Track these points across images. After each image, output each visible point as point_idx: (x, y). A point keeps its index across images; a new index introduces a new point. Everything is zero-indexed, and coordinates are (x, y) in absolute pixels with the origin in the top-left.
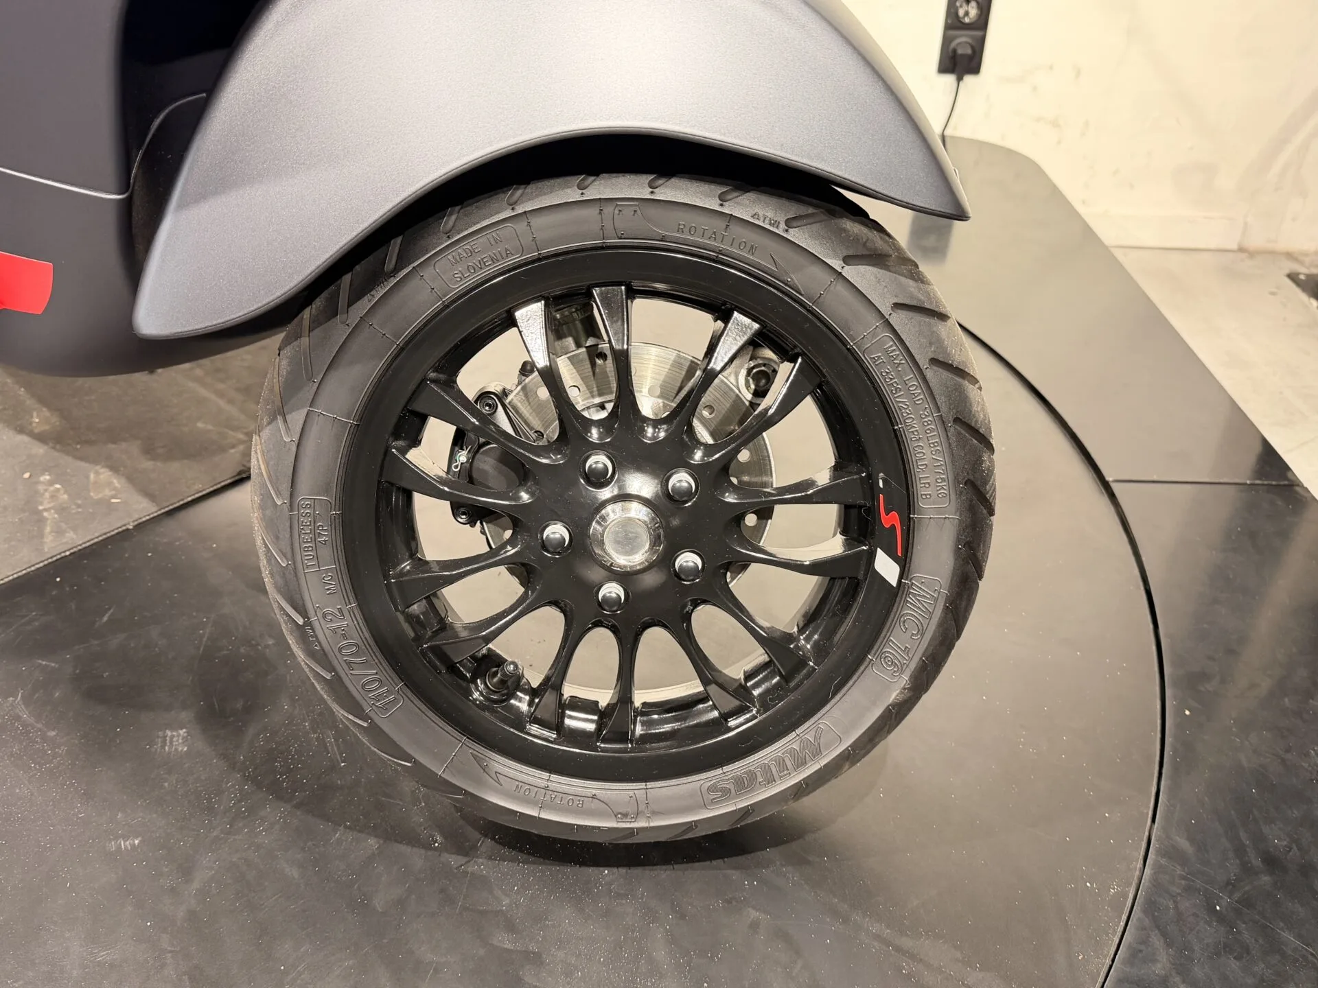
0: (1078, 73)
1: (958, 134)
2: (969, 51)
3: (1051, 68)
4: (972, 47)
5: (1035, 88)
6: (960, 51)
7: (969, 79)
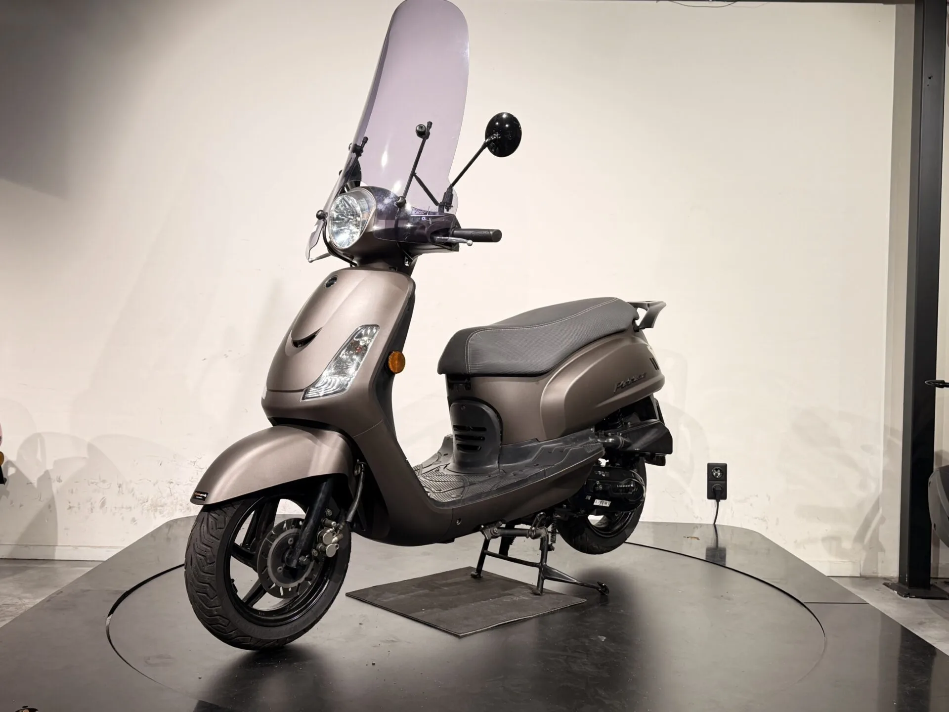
0: (769, 499)
1: (721, 525)
3: (757, 496)
4: (722, 488)
5: (751, 505)
6: (716, 489)
7: (721, 501)
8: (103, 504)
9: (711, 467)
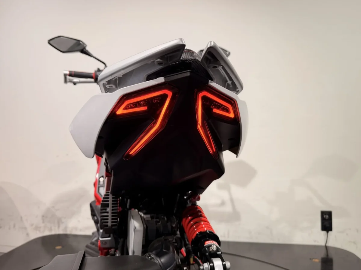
0: (357, 231)
1: (330, 245)
3: (350, 229)
5: (347, 234)
6: (326, 225)
7: (330, 232)
8: (14, 226)
9: (323, 213)
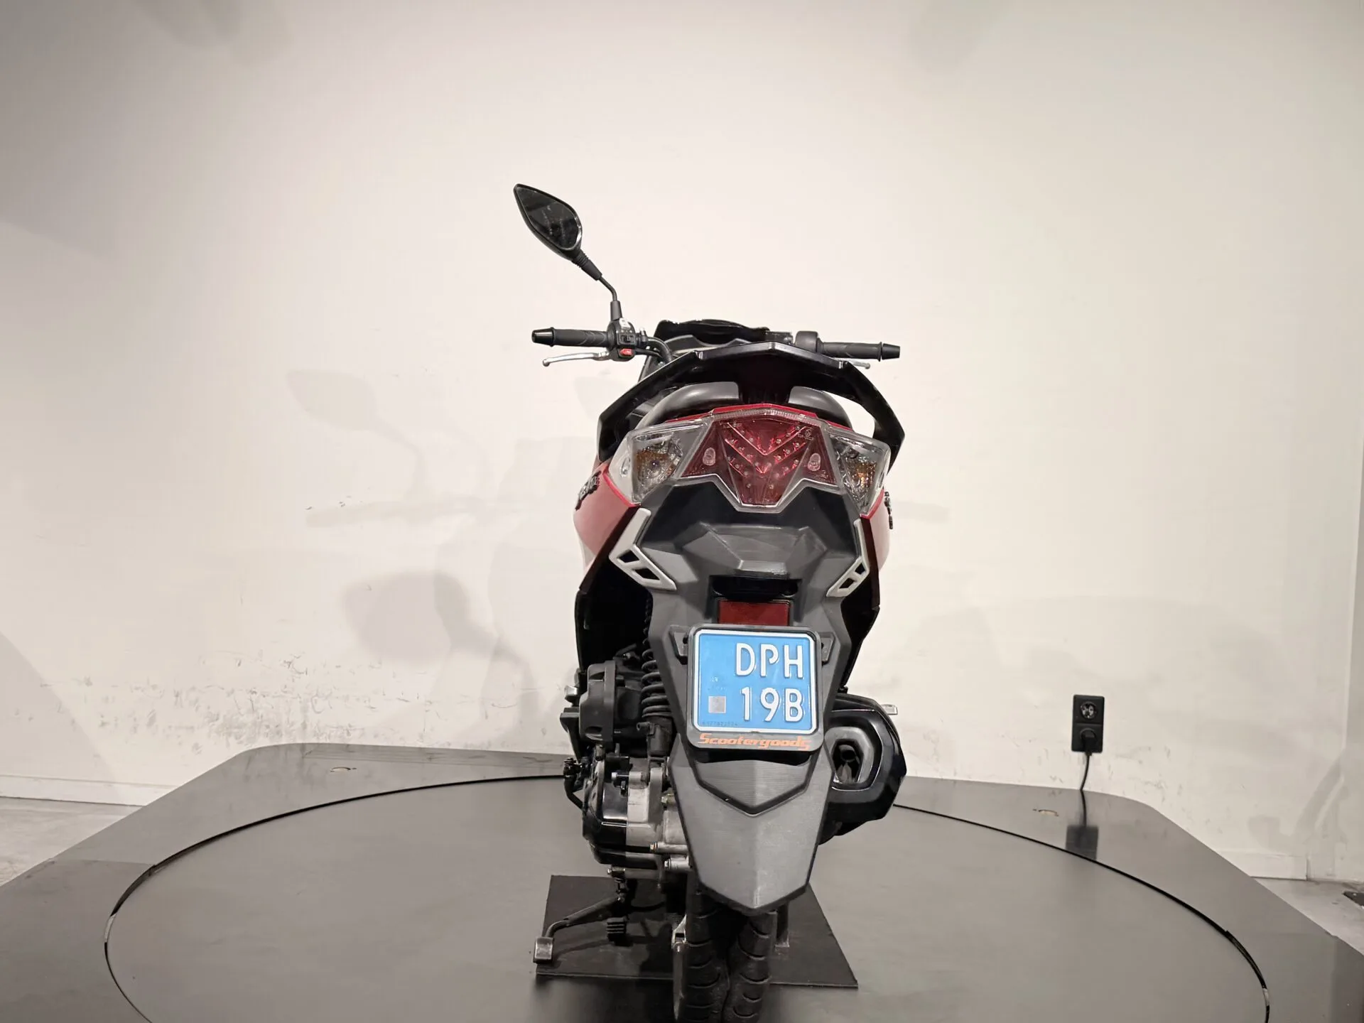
0: (1169, 753)
1: (1092, 790)
2: (1093, 736)
3: (1150, 749)
4: (1094, 734)
5: (1140, 762)
6: (1087, 736)
7: (1095, 756)
8: (152, 721)
9: (1079, 702)
